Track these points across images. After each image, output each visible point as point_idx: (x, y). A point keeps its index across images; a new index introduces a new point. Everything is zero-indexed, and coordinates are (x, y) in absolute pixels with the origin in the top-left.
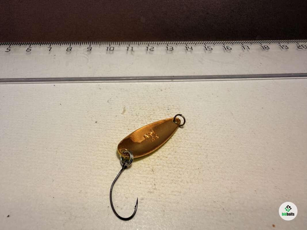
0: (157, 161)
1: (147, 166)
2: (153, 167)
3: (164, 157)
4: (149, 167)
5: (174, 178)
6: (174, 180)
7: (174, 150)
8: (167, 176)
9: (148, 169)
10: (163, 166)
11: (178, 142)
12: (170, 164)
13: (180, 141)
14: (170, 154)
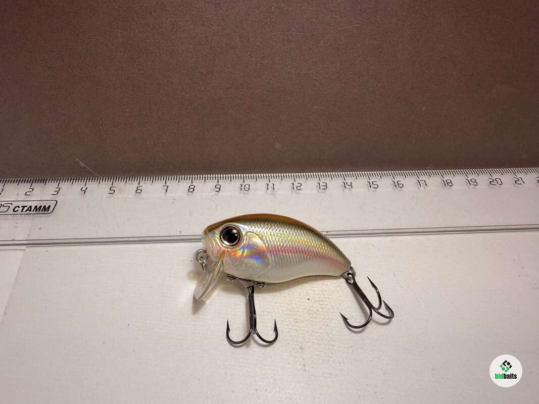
0: (306, 337)
1: (295, 344)
2: (302, 345)
3: (314, 332)
4: (298, 345)
5: (325, 358)
6: (325, 360)
7: (326, 323)
8: (318, 355)
9: (296, 346)
10: (314, 343)
11: (329, 313)
12: (321, 341)
13: (332, 311)
14: (320, 328)
